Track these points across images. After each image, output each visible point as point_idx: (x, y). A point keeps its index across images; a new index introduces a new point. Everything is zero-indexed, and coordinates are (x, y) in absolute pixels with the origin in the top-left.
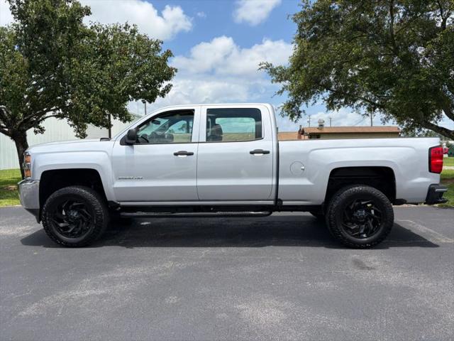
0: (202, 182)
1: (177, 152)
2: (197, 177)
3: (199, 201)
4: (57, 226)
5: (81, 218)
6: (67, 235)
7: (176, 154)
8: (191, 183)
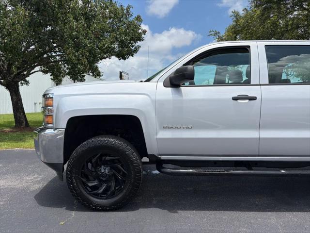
0: (266, 134)
1: (236, 95)
2: (259, 128)
3: (259, 156)
4: (85, 185)
5: (114, 175)
6: (97, 196)
7: (235, 99)
8: (253, 134)
